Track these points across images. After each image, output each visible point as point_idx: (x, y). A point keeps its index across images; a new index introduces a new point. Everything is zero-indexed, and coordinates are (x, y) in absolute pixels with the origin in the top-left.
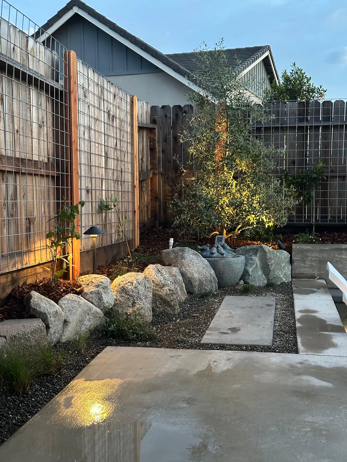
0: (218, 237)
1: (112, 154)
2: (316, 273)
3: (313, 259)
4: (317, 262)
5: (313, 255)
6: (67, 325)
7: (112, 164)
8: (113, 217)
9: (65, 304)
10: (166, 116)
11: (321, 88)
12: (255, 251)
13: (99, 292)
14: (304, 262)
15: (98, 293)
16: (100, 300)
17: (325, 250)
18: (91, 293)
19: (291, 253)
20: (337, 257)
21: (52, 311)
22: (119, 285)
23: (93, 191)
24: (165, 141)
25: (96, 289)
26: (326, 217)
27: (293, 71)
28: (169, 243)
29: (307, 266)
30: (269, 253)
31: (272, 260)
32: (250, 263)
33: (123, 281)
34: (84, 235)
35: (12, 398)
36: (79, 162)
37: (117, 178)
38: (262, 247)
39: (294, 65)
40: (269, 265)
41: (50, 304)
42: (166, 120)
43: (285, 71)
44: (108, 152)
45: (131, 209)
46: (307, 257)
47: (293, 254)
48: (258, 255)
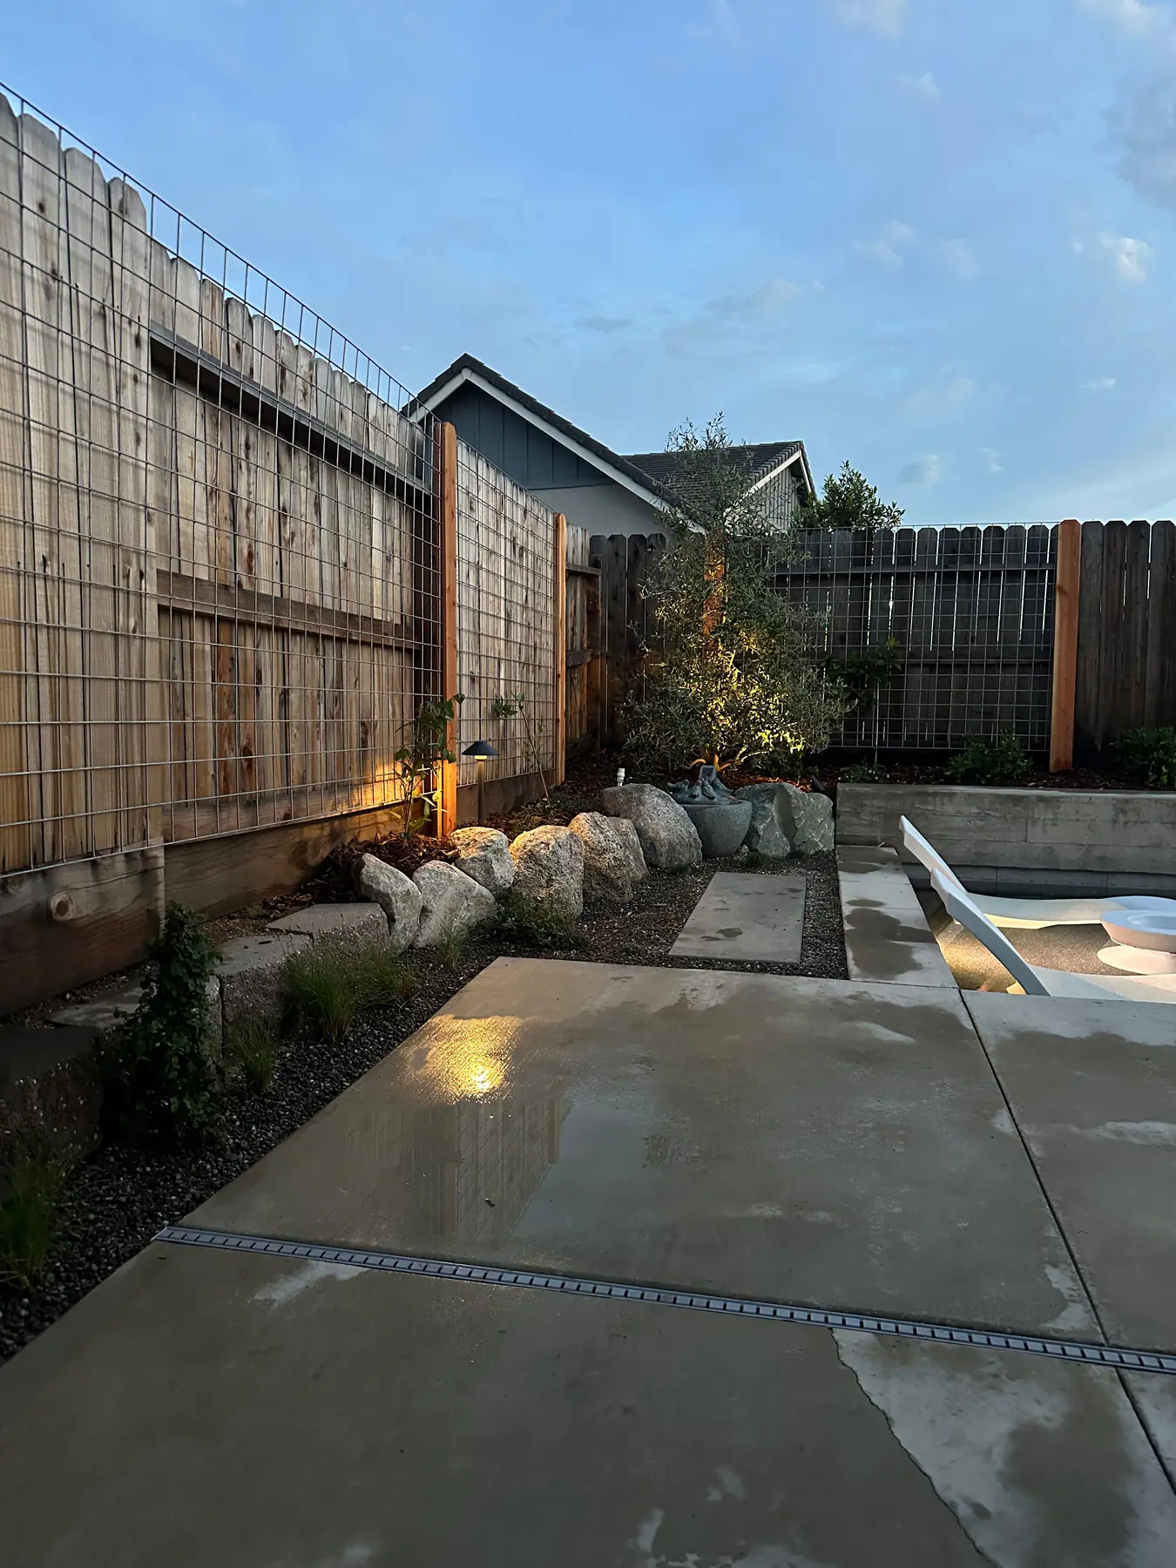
0: (704, 769)
1: (518, 616)
2: (879, 835)
3: (875, 810)
4: (882, 816)
5: (875, 803)
6: (427, 916)
7: (518, 634)
8: (518, 727)
9: (424, 879)
10: (617, 554)
11: (894, 507)
12: (770, 793)
13: (488, 859)
14: (857, 815)
15: (486, 861)
16: (489, 873)
17: (896, 794)
18: (473, 859)
19: (834, 799)
20: (919, 808)
21: (400, 890)
22: (524, 847)
23: (483, 681)
24: (615, 598)
25: (482, 853)
26: (899, 737)
27: (844, 476)
28: (616, 777)
29: (863, 822)
30: (796, 798)
31: (800, 810)
32: (761, 815)
33: (531, 841)
34: (464, 756)
35: (318, 1048)
36: (458, 626)
37: (527, 658)
38: (783, 786)
39: (847, 466)
40: (794, 819)
41: (396, 877)
42: (617, 561)
43: (831, 476)
44: (511, 611)
45: (550, 716)
46: (863, 806)
47: (838, 800)
48: (775, 802)
